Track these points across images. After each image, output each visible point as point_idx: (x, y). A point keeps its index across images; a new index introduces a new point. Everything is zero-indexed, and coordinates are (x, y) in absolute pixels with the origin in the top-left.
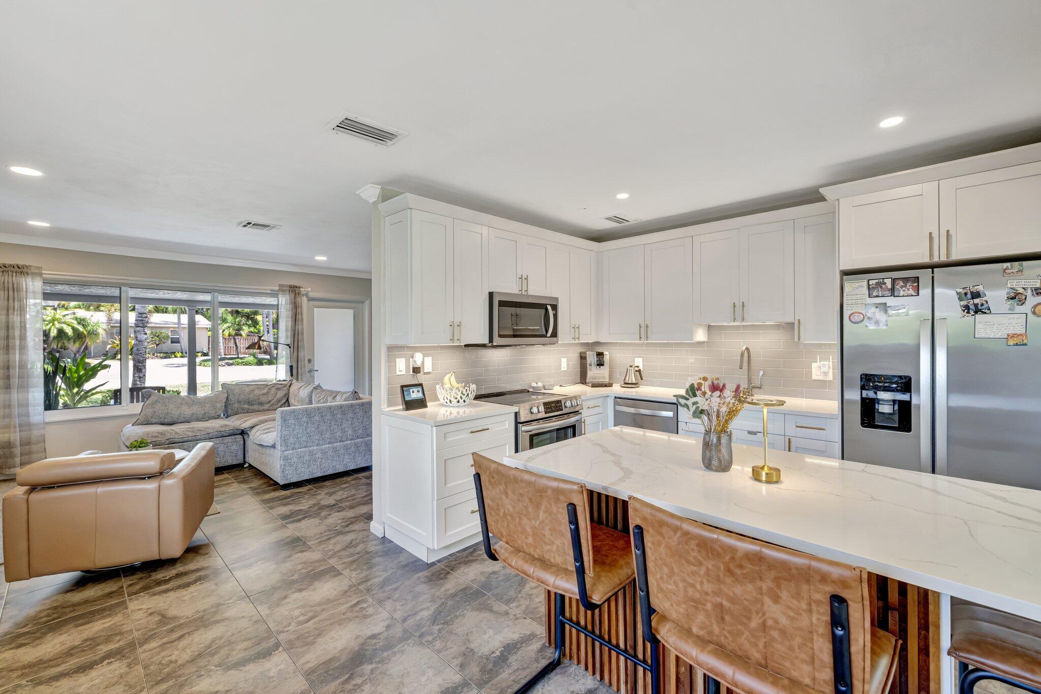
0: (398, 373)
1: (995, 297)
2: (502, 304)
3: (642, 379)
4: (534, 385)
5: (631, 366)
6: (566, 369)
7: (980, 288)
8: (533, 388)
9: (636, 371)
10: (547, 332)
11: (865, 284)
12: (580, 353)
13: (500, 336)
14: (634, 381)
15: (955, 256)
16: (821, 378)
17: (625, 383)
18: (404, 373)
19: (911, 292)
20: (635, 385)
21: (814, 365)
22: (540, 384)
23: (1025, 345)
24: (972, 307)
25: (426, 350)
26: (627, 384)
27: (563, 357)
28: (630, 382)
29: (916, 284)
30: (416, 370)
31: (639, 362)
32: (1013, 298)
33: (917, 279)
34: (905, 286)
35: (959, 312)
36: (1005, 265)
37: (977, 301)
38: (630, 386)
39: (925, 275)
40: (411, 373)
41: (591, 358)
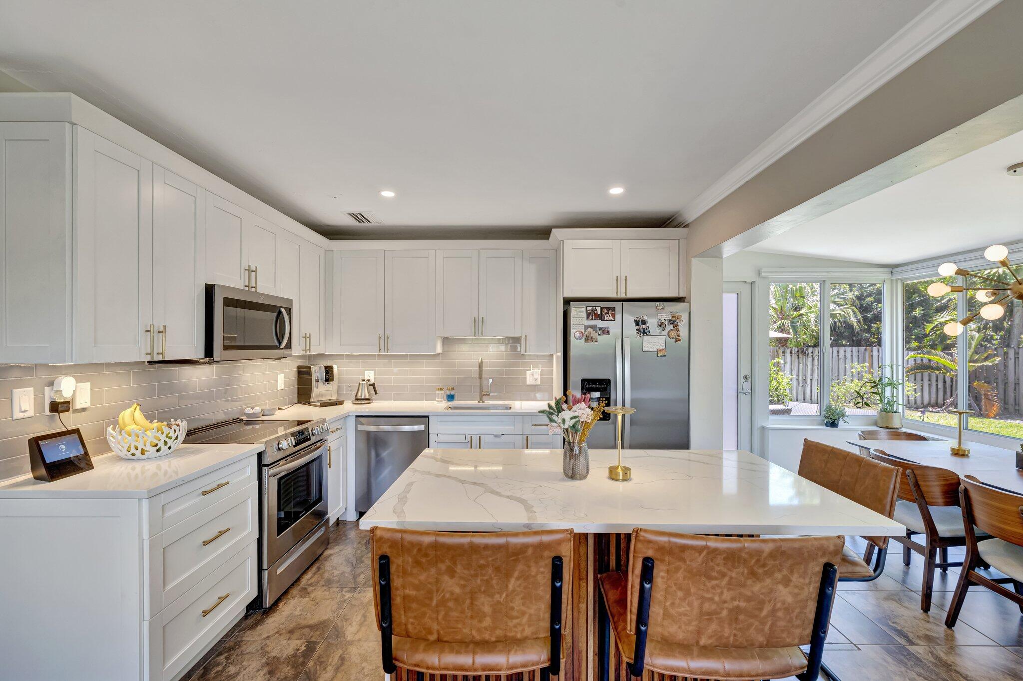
0: (17, 415)
1: (652, 323)
2: (228, 302)
3: (376, 393)
4: (249, 411)
5: (363, 380)
6: (282, 388)
7: (645, 318)
8: (247, 415)
9: (370, 385)
10: (280, 343)
11: (584, 309)
12: (299, 367)
13: (225, 348)
14: (367, 397)
15: (630, 295)
16: (533, 383)
17: (357, 400)
18: (31, 413)
19: (611, 318)
20: (368, 400)
21: (528, 372)
22: (258, 409)
23: (665, 356)
24: (642, 330)
25: (81, 370)
26: (358, 400)
27: (280, 373)
28: (363, 398)
29: (613, 312)
30: (56, 407)
31: (370, 375)
32: (660, 326)
33: (614, 309)
34: (608, 313)
35: (636, 332)
36: (657, 304)
37: (644, 326)
38: (363, 402)
39: (618, 305)
40: (47, 412)
41: (317, 372)
